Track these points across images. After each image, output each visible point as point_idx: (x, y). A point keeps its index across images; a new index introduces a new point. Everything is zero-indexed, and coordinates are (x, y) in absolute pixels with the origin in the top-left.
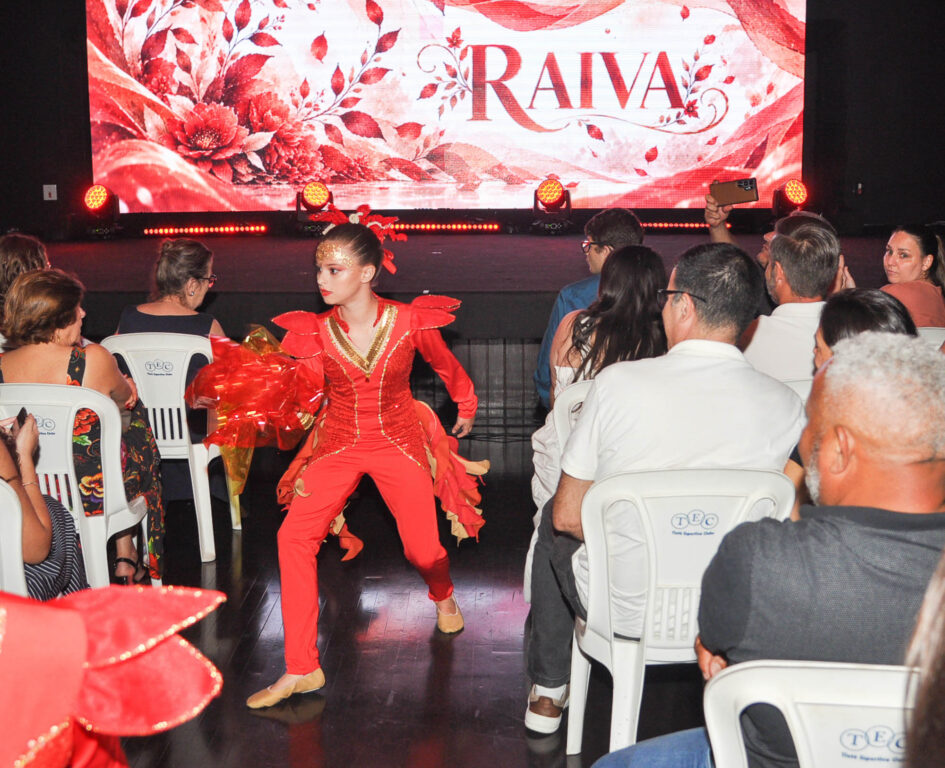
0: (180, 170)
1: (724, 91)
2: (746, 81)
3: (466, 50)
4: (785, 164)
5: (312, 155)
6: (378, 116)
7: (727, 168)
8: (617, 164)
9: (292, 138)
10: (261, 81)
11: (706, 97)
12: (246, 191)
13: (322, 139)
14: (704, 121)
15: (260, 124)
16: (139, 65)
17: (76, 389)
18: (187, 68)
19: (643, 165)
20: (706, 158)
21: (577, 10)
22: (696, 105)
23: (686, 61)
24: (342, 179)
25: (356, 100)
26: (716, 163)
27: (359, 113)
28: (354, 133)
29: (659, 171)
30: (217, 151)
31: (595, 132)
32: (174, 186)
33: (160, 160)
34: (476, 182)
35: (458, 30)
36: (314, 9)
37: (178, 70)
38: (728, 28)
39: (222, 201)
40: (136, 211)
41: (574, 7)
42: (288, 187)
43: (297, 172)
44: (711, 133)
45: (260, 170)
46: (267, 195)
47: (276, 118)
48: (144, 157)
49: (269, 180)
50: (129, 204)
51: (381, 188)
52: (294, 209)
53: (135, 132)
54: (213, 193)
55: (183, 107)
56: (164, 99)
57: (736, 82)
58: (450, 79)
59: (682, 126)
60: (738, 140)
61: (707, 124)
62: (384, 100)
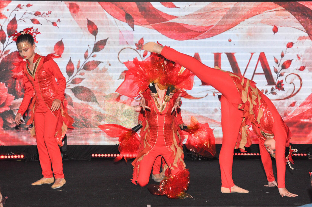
1: (299, 74)
6: (94, 88)
7: (302, 120)
11: (288, 79)
12: (12, 134)
14: (288, 92)
15: (21, 93)
20: (289, 115)
21: (212, 28)
22: (283, 83)
23: (276, 58)
25: (81, 80)
26: (295, 117)
27: (82, 87)
28: (79, 98)
35: (142, 39)
36: (56, 25)
38: (301, 38)
41: (210, 26)
44: (292, 100)
46: (25, 135)
49: (26, 127)
51: (96, 132)
57: (306, 70)
59: (275, 95)
60: (309, 103)
61: (289, 94)
62: (98, 80)
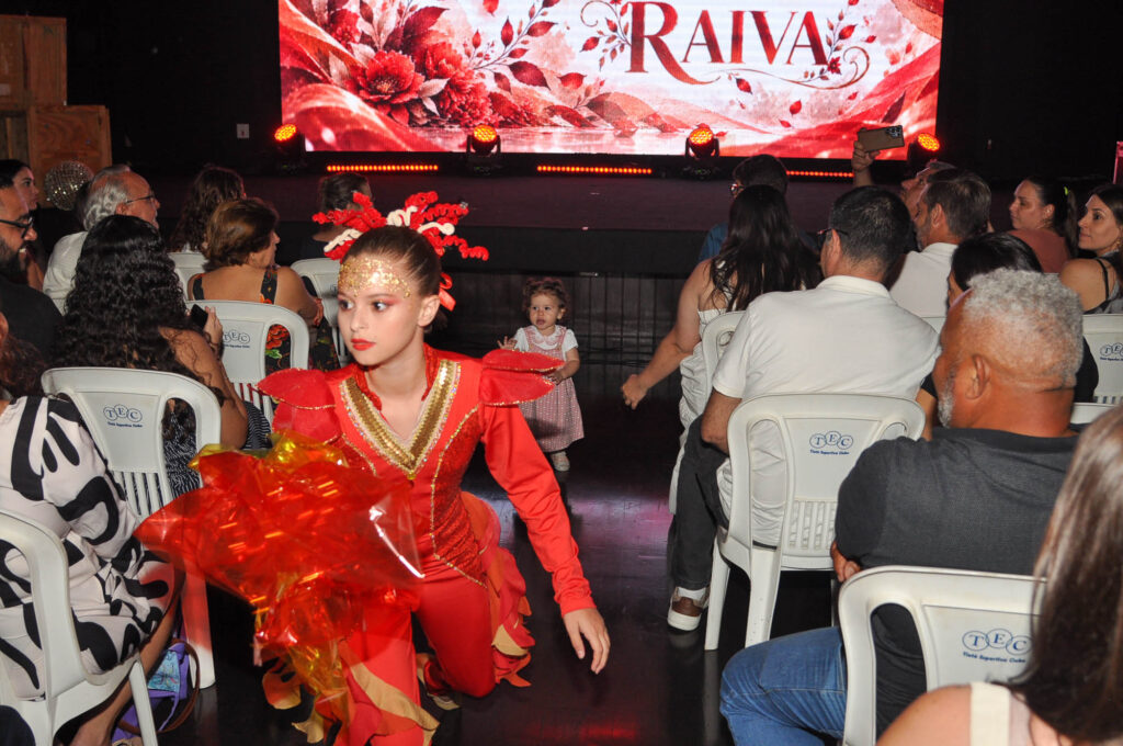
0: (361, 113)
1: (866, 49)
2: (885, 41)
3: (625, 7)
4: (920, 119)
5: (482, 101)
6: (544, 65)
7: (866, 122)
8: (763, 115)
9: (464, 85)
10: (437, 32)
11: (848, 55)
12: (421, 133)
13: (491, 86)
14: (846, 76)
15: (435, 71)
16: (326, 15)
17: (268, 308)
18: (369, 18)
19: (788, 117)
20: (846, 112)
22: (839, 62)
23: (832, 21)
24: (510, 124)
25: (524, 51)
26: (855, 117)
27: (525, 63)
28: (521, 81)
29: (801, 123)
30: (394, 96)
31: (744, 86)
32: (356, 127)
33: (343, 103)
34: (632, 130)
37: (361, 20)
39: (399, 141)
40: (321, 149)
42: (460, 130)
43: (468, 117)
44: (852, 89)
45: (434, 114)
46: (440, 137)
47: (450, 67)
48: (329, 100)
49: (442, 124)
50: (314, 143)
51: (545, 133)
52: (464, 150)
53: (320, 77)
54: (391, 135)
55: (365, 55)
56: (348, 47)
57: (876, 43)
58: (610, 33)
59: (825, 82)
60: (877, 95)
61: (848, 80)
62: (550, 51)
